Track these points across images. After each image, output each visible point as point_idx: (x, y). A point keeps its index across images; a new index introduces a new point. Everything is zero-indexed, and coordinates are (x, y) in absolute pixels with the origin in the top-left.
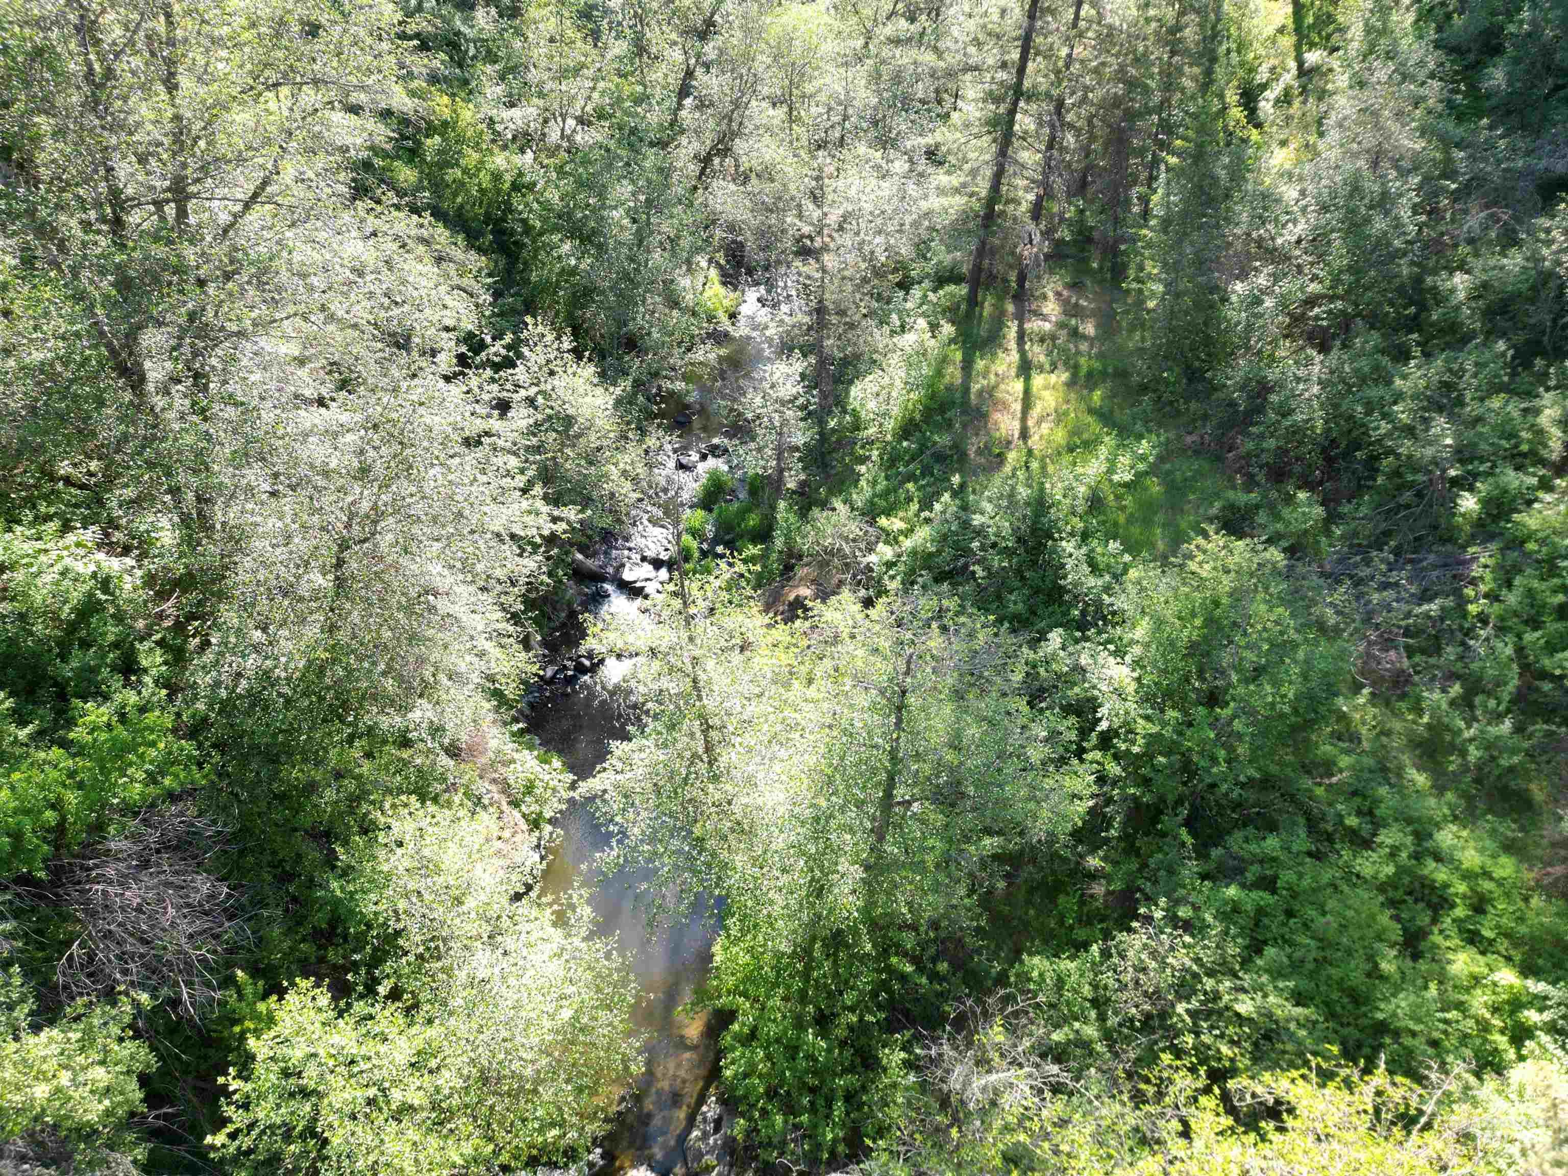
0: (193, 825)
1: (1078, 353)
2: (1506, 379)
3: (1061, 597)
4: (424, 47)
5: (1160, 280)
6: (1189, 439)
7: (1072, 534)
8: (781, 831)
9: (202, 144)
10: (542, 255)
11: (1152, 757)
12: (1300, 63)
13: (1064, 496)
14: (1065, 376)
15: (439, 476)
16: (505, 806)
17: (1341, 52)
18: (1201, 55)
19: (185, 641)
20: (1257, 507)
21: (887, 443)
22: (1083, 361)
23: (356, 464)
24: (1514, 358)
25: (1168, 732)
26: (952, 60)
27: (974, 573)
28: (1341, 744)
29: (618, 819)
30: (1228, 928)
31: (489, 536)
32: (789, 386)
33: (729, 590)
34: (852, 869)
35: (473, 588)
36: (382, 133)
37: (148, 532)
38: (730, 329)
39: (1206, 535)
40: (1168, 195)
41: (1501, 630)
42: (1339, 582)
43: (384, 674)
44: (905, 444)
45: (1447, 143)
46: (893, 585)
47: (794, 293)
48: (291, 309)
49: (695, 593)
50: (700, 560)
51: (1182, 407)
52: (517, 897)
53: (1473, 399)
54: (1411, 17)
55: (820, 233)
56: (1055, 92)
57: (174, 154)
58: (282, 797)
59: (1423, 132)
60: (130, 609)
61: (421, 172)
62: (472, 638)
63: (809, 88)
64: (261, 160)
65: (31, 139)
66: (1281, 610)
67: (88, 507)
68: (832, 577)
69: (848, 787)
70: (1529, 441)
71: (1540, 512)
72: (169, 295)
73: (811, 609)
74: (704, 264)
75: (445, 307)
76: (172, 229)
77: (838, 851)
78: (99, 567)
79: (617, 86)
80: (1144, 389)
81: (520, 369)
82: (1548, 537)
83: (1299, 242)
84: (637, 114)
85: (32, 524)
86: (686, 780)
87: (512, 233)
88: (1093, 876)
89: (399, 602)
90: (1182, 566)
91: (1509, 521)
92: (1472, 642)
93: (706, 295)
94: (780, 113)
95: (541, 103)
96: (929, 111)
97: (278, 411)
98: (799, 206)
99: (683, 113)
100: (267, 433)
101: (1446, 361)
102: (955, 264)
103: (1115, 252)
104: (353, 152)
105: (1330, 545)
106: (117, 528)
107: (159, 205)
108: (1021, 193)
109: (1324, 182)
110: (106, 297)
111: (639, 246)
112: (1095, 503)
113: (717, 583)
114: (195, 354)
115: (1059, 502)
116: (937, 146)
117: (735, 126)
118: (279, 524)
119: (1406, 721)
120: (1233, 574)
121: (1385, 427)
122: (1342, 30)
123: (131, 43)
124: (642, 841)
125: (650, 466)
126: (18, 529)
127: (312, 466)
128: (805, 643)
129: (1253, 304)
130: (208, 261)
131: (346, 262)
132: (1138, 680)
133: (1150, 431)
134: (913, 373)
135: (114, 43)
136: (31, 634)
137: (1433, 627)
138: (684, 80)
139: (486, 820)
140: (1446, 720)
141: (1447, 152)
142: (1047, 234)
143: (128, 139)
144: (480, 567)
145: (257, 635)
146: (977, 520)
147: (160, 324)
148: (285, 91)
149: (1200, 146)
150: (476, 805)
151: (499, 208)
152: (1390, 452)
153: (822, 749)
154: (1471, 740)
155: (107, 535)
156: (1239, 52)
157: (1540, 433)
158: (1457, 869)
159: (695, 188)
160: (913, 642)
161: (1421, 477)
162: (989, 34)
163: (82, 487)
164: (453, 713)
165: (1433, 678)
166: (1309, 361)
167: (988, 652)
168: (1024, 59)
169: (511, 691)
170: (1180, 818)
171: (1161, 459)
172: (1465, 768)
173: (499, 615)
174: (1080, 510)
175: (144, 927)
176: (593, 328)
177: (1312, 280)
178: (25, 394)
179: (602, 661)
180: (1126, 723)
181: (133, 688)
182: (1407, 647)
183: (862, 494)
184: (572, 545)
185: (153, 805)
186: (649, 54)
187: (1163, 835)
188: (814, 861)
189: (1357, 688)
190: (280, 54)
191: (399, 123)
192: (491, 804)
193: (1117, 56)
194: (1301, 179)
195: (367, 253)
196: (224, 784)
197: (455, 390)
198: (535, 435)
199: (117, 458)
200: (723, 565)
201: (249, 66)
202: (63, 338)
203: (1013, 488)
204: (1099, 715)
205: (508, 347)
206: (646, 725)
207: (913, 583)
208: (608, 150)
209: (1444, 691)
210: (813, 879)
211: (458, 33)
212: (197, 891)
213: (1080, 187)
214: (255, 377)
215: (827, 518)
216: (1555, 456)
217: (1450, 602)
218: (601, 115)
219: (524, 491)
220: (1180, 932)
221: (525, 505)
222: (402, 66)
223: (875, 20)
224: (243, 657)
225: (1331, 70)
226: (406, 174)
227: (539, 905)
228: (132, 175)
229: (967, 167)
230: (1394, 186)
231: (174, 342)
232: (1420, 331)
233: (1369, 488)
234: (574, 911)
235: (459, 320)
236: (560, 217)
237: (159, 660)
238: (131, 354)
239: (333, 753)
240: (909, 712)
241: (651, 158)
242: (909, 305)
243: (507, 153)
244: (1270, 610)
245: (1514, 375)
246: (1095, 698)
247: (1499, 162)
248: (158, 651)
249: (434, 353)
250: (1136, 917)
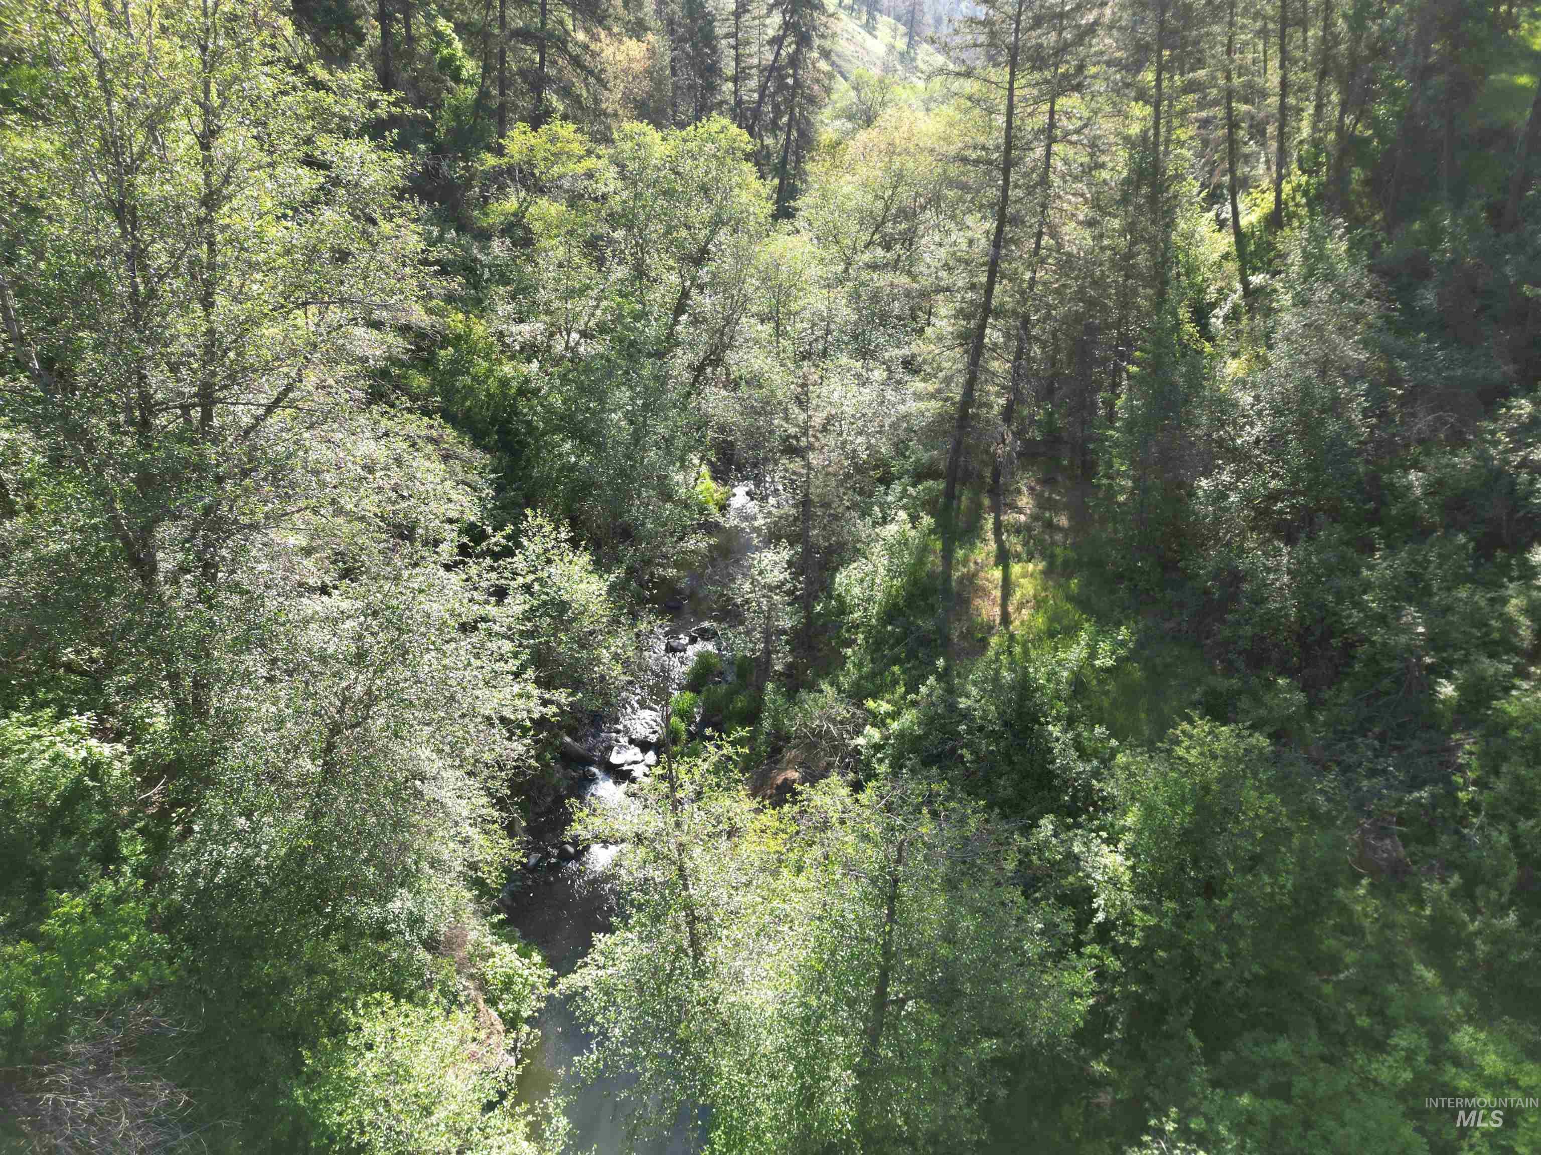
0: (158, 1025)
1: (1053, 543)
2: (1470, 570)
3: (1050, 781)
4: (443, 272)
5: (1128, 477)
6: (1168, 625)
7: (1058, 719)
8: (770, 1033)
9: (232, 355)
10: (544, 453)
11: (1153, 951)
12: (1245, 283)
13: (1048, 680)
14: (1041, 566)
15: (434, 661)
16: (481, 1005)
17: (1283, 275)
18: (1154, 279)
19: (168, 829)
20: (1240, 692)
21: (873, 627)
22: (1058, 551)
23: (353, 649)
24: (1476, 550)
25: (1166, 924)
26: (925, 282)
27: (962, 756)
28: (1344, 938)
29: (599, 1019)
30: (1243, 1142)
31: (479, 719)
32: (776, 572)
33: (716, 773)
34: (844, 1075)
35: (459, 773)
36: (399, 344)
37: (142, 717)
38: (721, 520)
39: (1191, 722)
40: (1131, 400)
41: (1494, 818)
42: (1326, 768)
43: (366, 862)
44: (889, 628)
45: (1387, 353)
46: (882, 769)
47: (780, 487)
48: (302, 503)
49: (684, 776)
50: (688, 742)
51: (1158, 596)
52: (489, 1107)
53: (1440, 589)
54: (1343, 246)
55: (805, 434)
56: (1021, 310)
57: (205, 363)
58: (251, 995)
59: (1366, 343)
60: (115, 795)
61: (434, 379)
62: (456, 824)
63: (794, 307)
64: (285, 370)
65: (74, 351)
66: (1271, 796)
67: (86, 693)
68: (819, 759)
69: (840, 984)
70: (1499, 630)
71: (1519, 699)
72: (187, 491)
73: (801, 793)
74: (696, 461)
75: (450, 500)
76: (196, 431)
77: (830, 1055)
78: (90, 754)
79: (619, 304)
80: (1120, 578)
81: (519, 556)
82: (1529, 724)
83: (1257, 441)
84: (637, 328)
85: (28, 711)
86: (670, 975)
87: (517, 433)
88: (1099, 1082)
89: (386, 787)
90: (1169, 752)
91: (1489, 708)
92: (1466, 831)
93: (698, 489)
94: (767, 329)
95: (547, 319)
96: (905, 326)
97: (281, 600)
98: (786, 410)
99: (679, 328)
100: (269, 620)
101: (1410, 553)
102: (932, 462)
103: (1085, 452)
104: (371, 362)
105: (1315, 732)
106: (113, 714)
107: (186, 409)
108: (992, 398)
109: (1276, 389)
110: (127, 492)
111: (636, 445)
112: (1078, 686)
113: (706, 766)
114: (206, 546)
115: (1044, 686)
116: (914, 356)
117: (726, 339)
118: (273, 709)
119: (1408, 913)
120: (1220, 761)
121: (1356, 615)
122: (1283, 256)
123: (175, 267)
124: (622, 1043)
125: (640, 649)
126: (15, 715)
127: (310, 652)
128: (793, 829)
129: (1218, 499)
130: (228, 460)
131: (358, 460)
132: (1133, 868)
133: (1127, 617)
134: (896, 561)
135: (160, 268)
136: (14, 821)
137: (1426, 814)
138: (680, 299)
139: (462, 1018)
140: (1449, 913)
141: (1390, 362)
142: (1017, 435)
143: (163, 350)
144: (468, 752)
145: (241, 822)
146: (963, 703)
147: (175, 518)
148: (313, 309)
149: (1158, 357)
150: (452, 1003)
151: (505, 411)
152: (1364, 640)
153: (812, 943)
154: (1479, 933)
155: (101, 721)
156: (1188, 275)
157: (1509, 623)
158: (1480, 1075)
159: (689, 394)
160: (904, 828)
161: (1396, 665)
162: (959, 260)
163: (83, 673)
164: (433, 903)
165: (1431, 868)
166: (1278, 552)
167: (979, 839)
168: (991, 282)
169: (493, 878)
170: (1186, 1018)
171: (1140, 645)
172: (1474, 964)
173: (485, 800)
174: (1064, 694)
175: (94, 1141)
176: (589, 519)
177: (1273, 477)
178: (38, 583)
179: (586, 848)
180: (1122, 915)
181: (110, 878)
182: (1402, 836)
183: (849, 676)
184: (560, 728)
185: (119, 1003)
186: (647, 276)
187: (1169, 1036)
188: (806, 1067)
189: (1356, 879)
190: (312, 278)
191: (416, 337)
192: (468, 1002)
193: (1076, 279)
194: (1254, 386)
195: (379, 452)
196: (192, 981)
197: (455, 579)
198: (529, 620)
199: (120, 644)
200: (711, 748)
201: (281, 287)
202: (81, 530)
203: (997, 672)
204: (1095, 906)
205: (508, 538)
206: (630, 916)
207: (901, 767)
208: (608, 360)
209: (1443, 881)
210: (803, 1085)
211: (475, 260)
212: (154, 1098)
213: (1047, 392)
214: (263, 567)
215: (815, 700)
216: (1526, 644)
217: (1440, 789)
218: (602, 328)
219: (516, 675)
220: (1194, 1146)
221: (516, 689)
222: (422, 287)
223: (855, 249)
224: (224, 845)
225: (1275, 291)
226: (420, 381)
227: (512, 1116)
228: (163, 381)
229: (941, 375)
230: (1343, 392)
231: (186, 534)
232: (1381, 524)
233: (1348, 674)
234: (549, 1122)
235: (462, 512)
236: (562, 419)
237: (140, 848)
238: (144, 546)
239: (307, 946)
240: (902, 902)
241: (648, 368)
242: (890, 499)
243: (514, 363)
244: (1261, 797)
245: (1477, 566)
246: (1091, 888)
247: (1439, 372)
248: (140, 839)
249: (436, 543)
250: (1147, 1130)
